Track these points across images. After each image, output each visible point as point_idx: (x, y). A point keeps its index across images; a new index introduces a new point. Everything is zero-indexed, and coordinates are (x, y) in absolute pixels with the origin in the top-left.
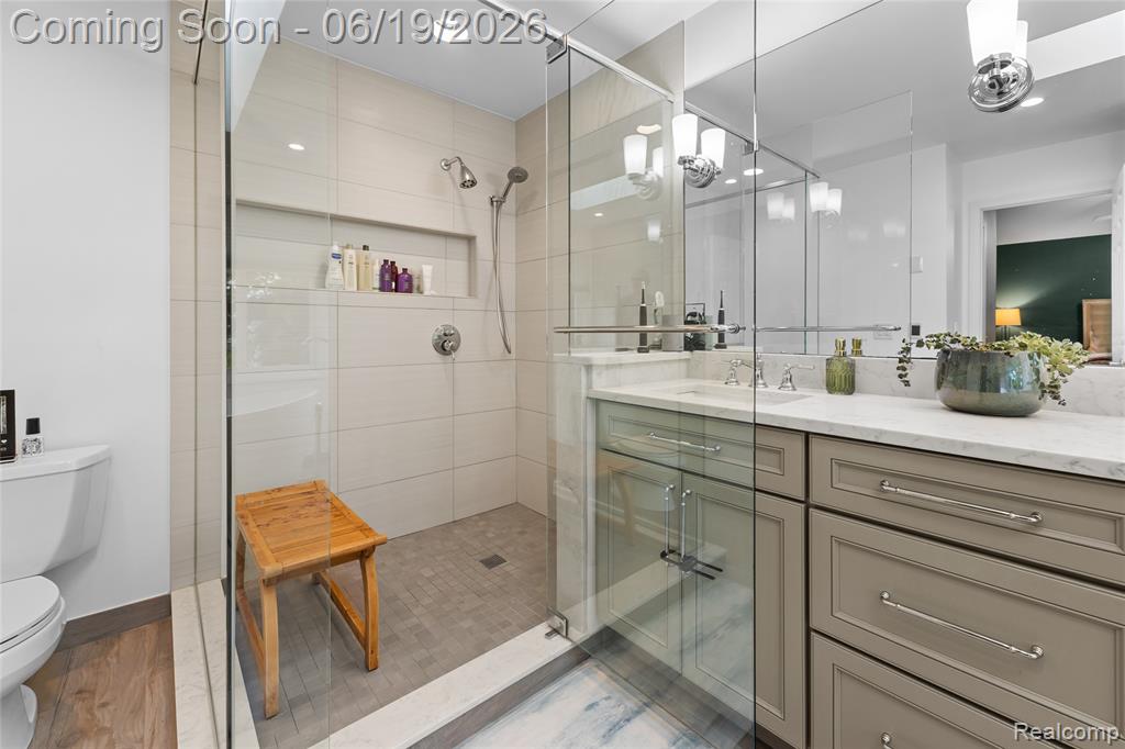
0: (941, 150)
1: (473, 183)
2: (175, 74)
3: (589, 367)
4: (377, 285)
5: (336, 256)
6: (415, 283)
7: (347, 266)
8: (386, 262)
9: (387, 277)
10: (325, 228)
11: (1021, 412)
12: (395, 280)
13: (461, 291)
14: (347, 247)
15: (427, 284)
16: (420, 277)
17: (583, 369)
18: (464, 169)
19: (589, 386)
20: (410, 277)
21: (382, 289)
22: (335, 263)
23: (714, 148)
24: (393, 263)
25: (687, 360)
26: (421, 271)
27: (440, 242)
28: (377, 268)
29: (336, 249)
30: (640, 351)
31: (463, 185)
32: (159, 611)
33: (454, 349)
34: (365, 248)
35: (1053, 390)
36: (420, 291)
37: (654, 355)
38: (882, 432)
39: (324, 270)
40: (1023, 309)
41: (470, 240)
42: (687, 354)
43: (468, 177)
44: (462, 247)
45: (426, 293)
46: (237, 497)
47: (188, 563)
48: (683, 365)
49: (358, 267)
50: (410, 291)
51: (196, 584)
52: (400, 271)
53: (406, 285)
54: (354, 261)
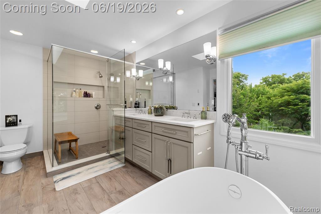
1: (102, 77)
2: (44, 60)
3: (113, 111)
4: (83, 96)
5: (74, 91)
6: (91, 95)
7: (77, 93)
8: (85, 92)
9: (85, 95)
10: (72, 86)
12: (87, 95)
13: (102, 97)
14: (77, 89)
15: (93, 96)
16: (92, 94)
18: (100, 74)
19: (113, 114)
20: (90, 94)
21: (84, 97)
22: (74, 92)
24: (86, 92)
26: (92, 93)
27: (97, 87)
28: (83, 93)
29: (74, 90)
30: (125, 108)
31: (100, 77)
32: (41, 154)
33: (99, 108)
34: (81, 89)
36: (92, 97)
39: (72, 94)
41: (103, 87)
42: (135, 109)
43: (101, 76)
44: (102, 88)
45: (93, 97)
46: (54, 134)
47: (46, 145)
49: (79, 93)
50: (90, 97)
51: (48, 149)
52: (88, 93)
53: (89, 96)
54: (78, 92)
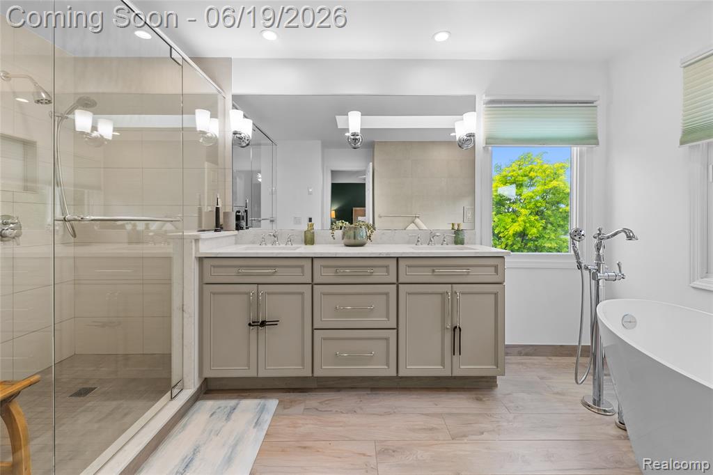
0: (318, 143)
1: (49, 102)
3: (196, 240)
11: (362, 245)
17: (193, 241)
18: (40, 88)
19: (197, 249)
23: (246, 127)
25: (235, 235)
30: (216, 231)
31: (40, 101)
35: (369, 237)
37: (223, 233)
38: (336, 253)
40: (336, 211)
42: (236, 232)
43: (44, 96)
48: (234, 238)
